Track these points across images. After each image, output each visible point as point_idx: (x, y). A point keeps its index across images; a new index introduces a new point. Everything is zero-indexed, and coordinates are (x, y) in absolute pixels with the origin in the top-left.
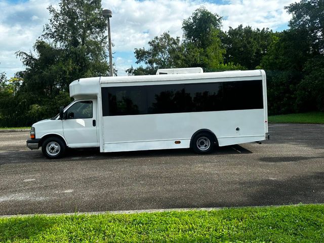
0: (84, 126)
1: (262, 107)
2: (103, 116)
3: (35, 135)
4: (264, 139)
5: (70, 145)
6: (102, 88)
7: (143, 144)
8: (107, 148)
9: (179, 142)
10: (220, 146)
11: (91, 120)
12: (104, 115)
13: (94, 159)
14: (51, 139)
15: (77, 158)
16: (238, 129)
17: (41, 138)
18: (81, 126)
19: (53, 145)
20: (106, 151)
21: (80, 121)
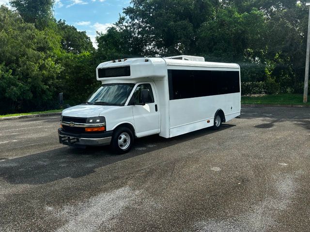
1: (239, 91)
2: (170, 100)
3: (105, 126)
4: (240, 114)
5: (139, 134)
6: (168, 70)
8: (172, 133)
11: (153, 105)
14: (123, 129)
16: (231, 108)
17: (113, 129)
19: (123, 136)
20: (171, 136)
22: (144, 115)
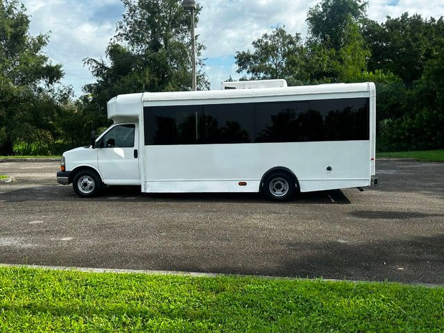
0: (123, 156)
1: (367, 137)
2: (145, 145)
3: (64, 166)
4: (368, 184)
5: (107, 181)
6: (144, 108)
7: (197, 184)
8: (150, 188)
9: (244, 184)
10: (301, 191)
11: (131, 150)
12: (147, 143)
13: (133, 201)
14: (84, 172)
15: (115, 198)
16: (329, 169)
17: (71, 170)
18: (120, 157)
19: (86, 180)
20: (148, 191)
21: (118, 151)
22: (114, 161)
